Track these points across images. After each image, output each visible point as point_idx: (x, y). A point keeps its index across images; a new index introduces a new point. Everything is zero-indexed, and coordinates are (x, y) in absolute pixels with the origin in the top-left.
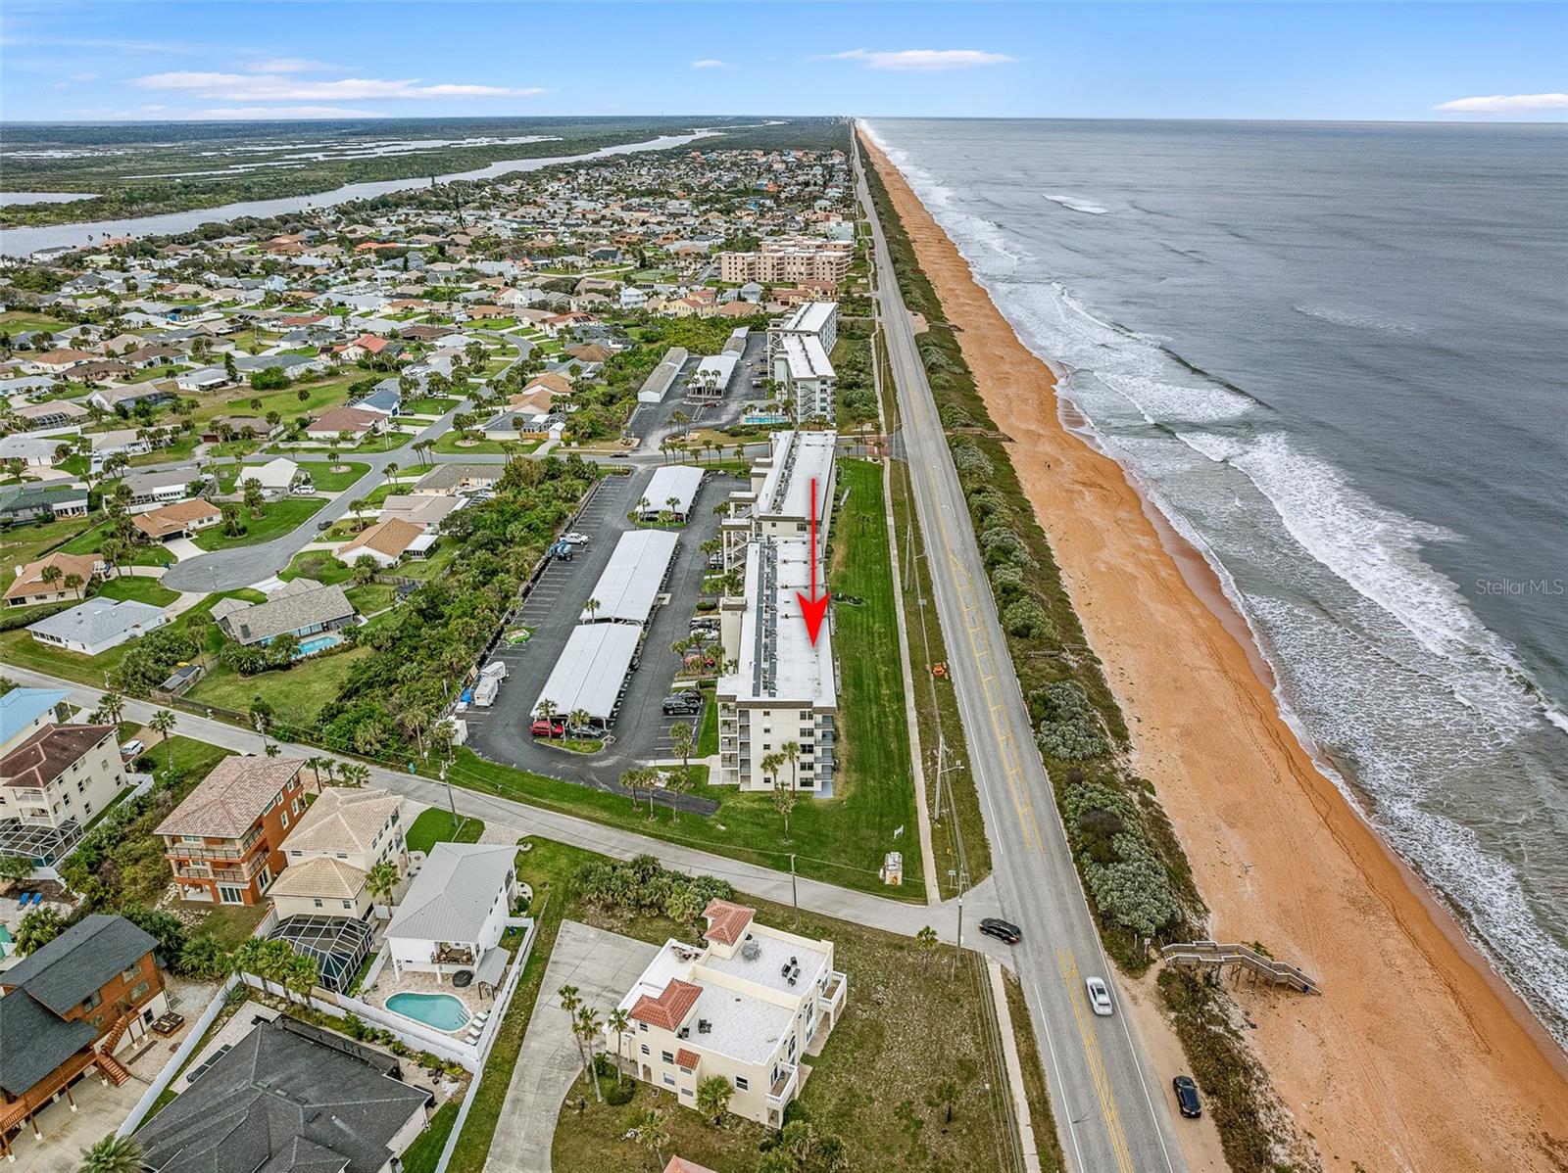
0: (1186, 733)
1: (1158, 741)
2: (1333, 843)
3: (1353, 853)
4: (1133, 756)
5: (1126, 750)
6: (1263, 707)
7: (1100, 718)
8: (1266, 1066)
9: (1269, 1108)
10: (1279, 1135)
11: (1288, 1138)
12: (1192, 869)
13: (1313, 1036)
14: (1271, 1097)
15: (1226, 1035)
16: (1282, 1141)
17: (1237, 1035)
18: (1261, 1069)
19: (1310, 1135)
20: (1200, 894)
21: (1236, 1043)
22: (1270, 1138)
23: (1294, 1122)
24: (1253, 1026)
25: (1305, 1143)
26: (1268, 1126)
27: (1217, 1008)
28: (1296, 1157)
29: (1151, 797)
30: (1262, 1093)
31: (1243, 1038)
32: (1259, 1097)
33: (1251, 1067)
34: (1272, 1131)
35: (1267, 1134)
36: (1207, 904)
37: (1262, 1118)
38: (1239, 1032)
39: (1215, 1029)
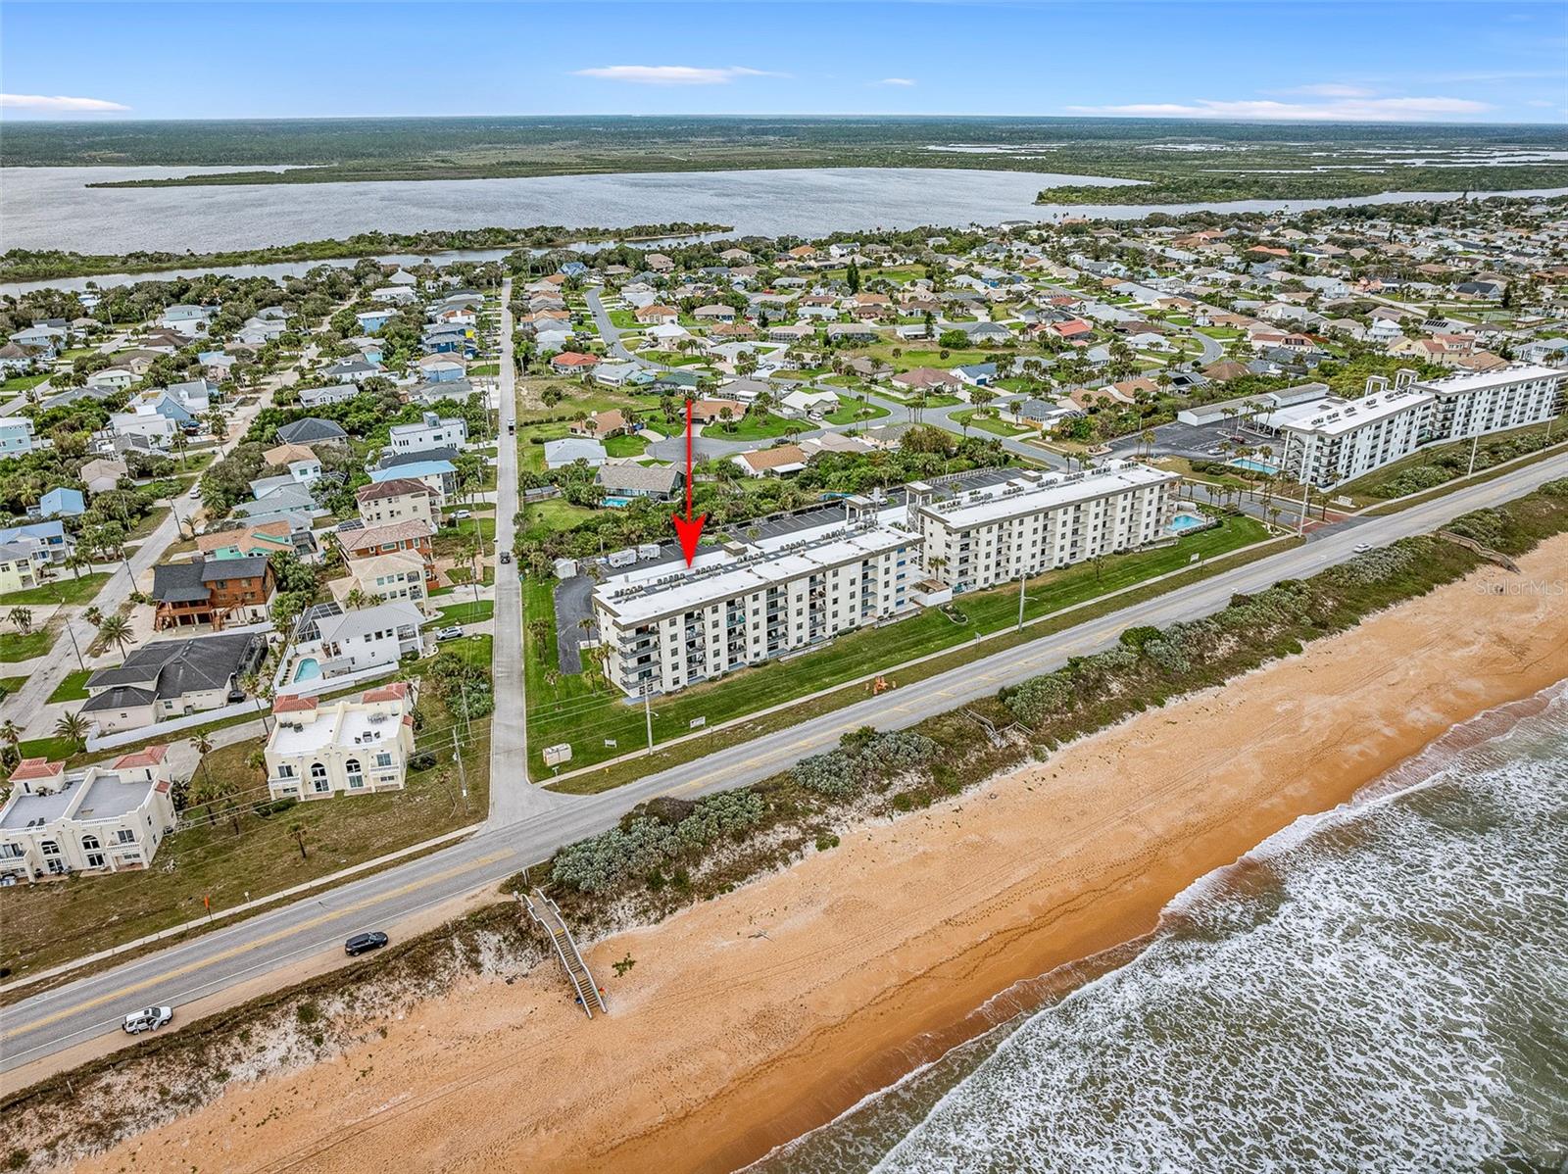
1: (933, 832)
4: (876, 821)
7: (911, 780)
8: (455, 995)
9: (387, 995)
10: (358, 1004)
11: (359, 1012)
12: (716, 899)
13: (521, 1020)
14: (408, 998)
15: (457, 952)
16: (352, 1008)
17: (476, 966)
18: (443, 988)
19: (383, 1033)
20: (681, 912)
21: (457, 963)
22: (347, 998)
23: (390, 1019)
24: (510, 982)
25: (366, 1028)
26: (361, 994)
27: (489, 940)
28: (341, 1022)
29: (811, 848)
30: (405, 990)
31: (479, 973)
32: (396, 987)
33: (433, 978)
34: (357, 998)
35: (351, 995)
36: (668, 919)
37: (367, 990)
38: (485, 969)
39: (456, 943)
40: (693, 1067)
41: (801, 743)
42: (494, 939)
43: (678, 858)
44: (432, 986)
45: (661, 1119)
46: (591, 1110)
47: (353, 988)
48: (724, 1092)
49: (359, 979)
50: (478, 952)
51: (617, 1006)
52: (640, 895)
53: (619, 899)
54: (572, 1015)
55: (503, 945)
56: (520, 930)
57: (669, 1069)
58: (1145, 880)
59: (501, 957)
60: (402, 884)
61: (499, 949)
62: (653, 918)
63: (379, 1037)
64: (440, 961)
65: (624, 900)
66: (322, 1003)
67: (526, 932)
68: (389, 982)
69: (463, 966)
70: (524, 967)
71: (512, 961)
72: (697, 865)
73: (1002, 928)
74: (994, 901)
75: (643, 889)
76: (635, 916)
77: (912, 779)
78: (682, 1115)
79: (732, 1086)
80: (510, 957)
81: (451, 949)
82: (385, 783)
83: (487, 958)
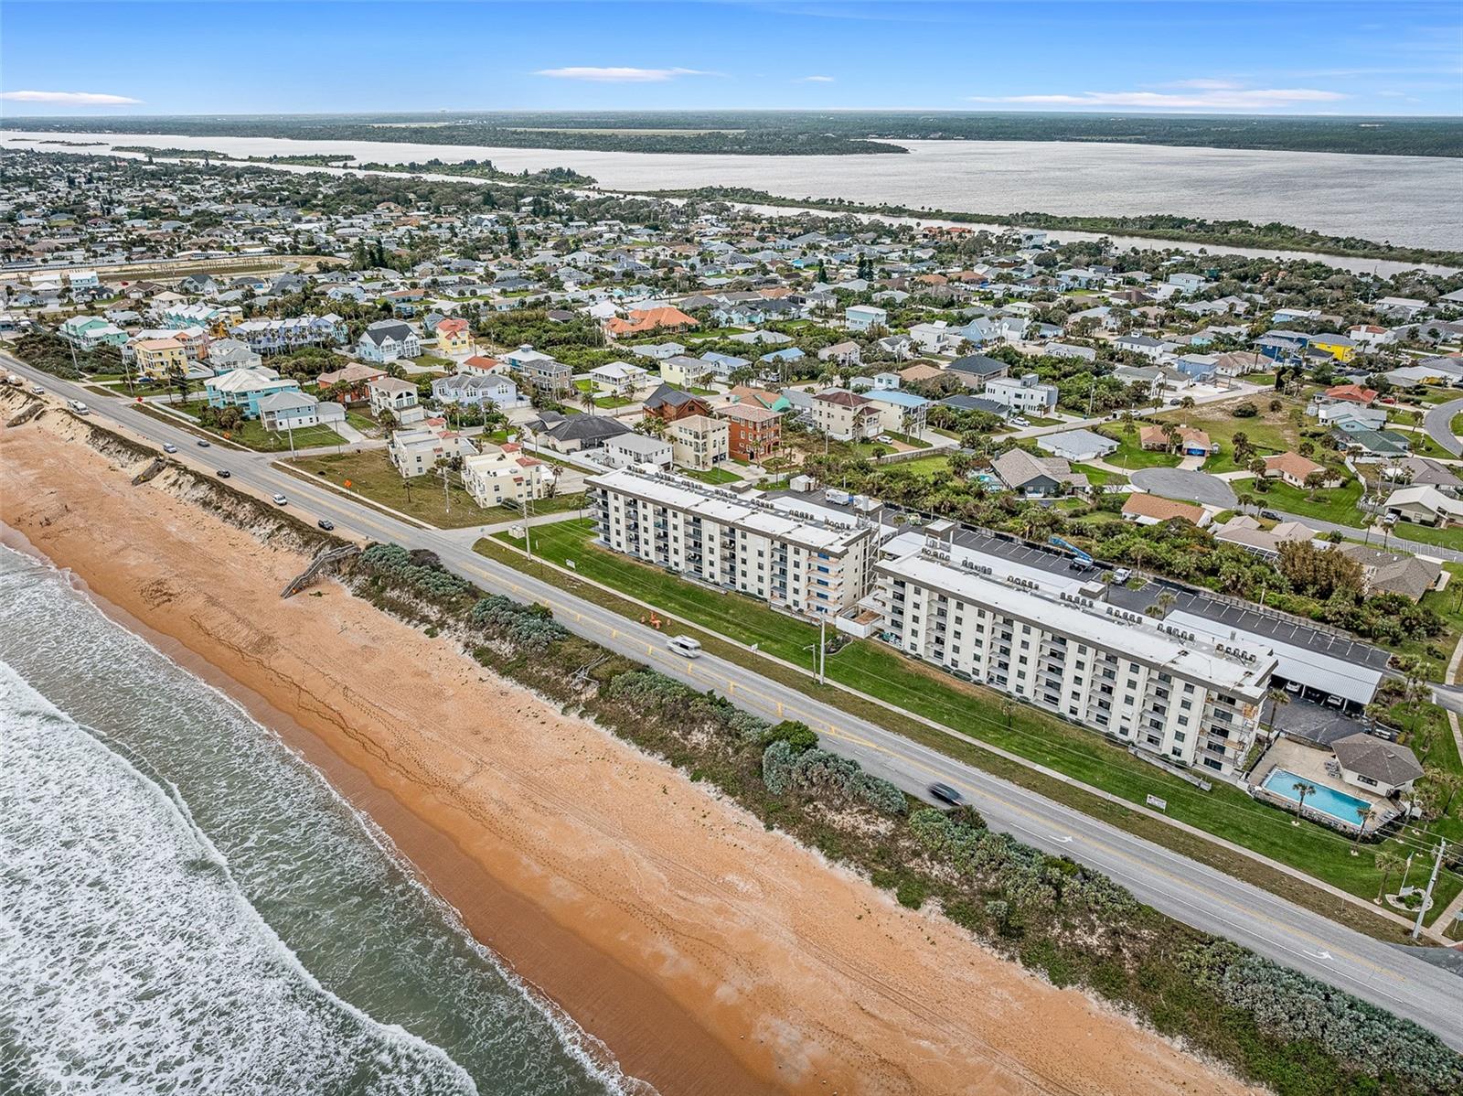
0: (439, 694)
1: (455, 675)
2: (289, 673)
3: (275, 678)
4: (460, 648)
5: (467, 645)
6: (393, 773)
12: (374, 608)
20: (362, 600)
36: (357, 598)
58: (404, 781)
62: (356, 593)
65: (363, 577)
72: (392, 589)
73: (344, 715)
74: (368, 705)
76: (356, 587)
77: (506, 649)
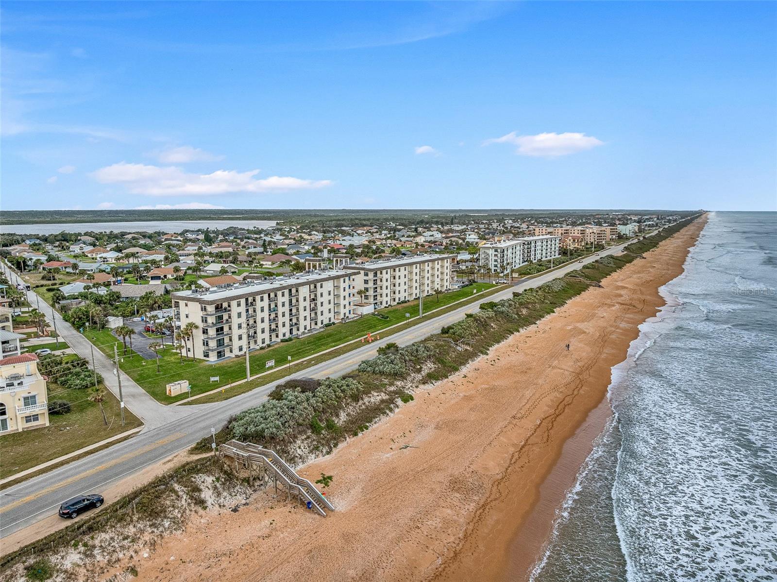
4: (426, 386)
7: (429, 367)
8: (191, 527)
9: (125, 538)
10: (96, 552)
11: (100, 558)
12: (360, 435)
13: (266, 531)
14: (147, 537)
15: (180, 493)
16: (92, 556)
17: (201, 503)
18: (179, 524)
19: (133, 571)
20: (340, 446)
21: (183, 502)
22: (82, 549)
23: (136, 558)
24: (235, 510)
25: (113, 571)
26: (97, 542)
27: (205, 481)
28: (83, 571)
29: (399, 402)
30: (142, 531)
31: (205, 508)
32: (131, 530)
33: (165, 517)
34: (94, 547)
35: (85, 545)
36: (335, 451)
37: (102, 537)
38: (209, 503)
39: (177, 487)
40: (434, 523)
41: (349, 362)
42: (210, 479)
43: (324, 411)
44: (167, 523)
45: (440, 561)
46: (380, 572)
47: (86, 538)
48: (469, 532)
49: (91, 529)
50: (200, 490)
51: (340, 504)
52: (308, 437)
53: (295, 442)
54: (306, 519)
55: (218, 485)
56: (225, 472)
57: (418, 527)
59: (219, 495)
60: (92, 467)
61: (215, 488)
62: (324, 451)
63: (130, 577)
64: (168, 502)
65: (299, 442)
66: (54, 559)
67: (231, 473)
68: (124, 527)
69: (189, 504)
70: (241, 499)
71: (228, 497)
72: (337, 416)
75: (309, 433)
76: (311, 452)
77: (431, 365)
78: (452, 555)
79: (471, 527)
80: (225, 494)
81: (173, 491)
82: (29, 424)
83: (207, 495)
